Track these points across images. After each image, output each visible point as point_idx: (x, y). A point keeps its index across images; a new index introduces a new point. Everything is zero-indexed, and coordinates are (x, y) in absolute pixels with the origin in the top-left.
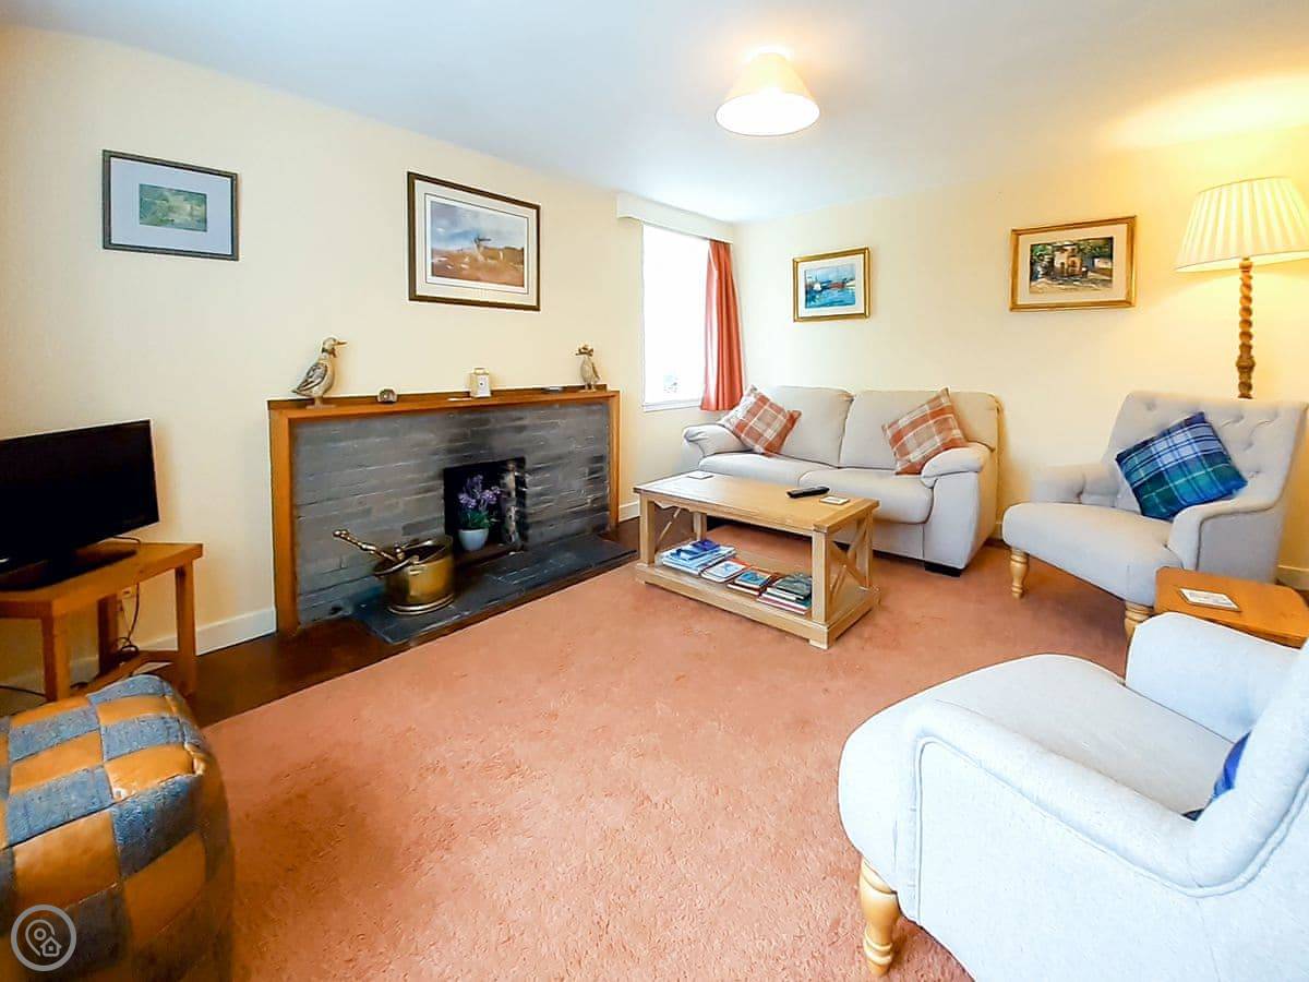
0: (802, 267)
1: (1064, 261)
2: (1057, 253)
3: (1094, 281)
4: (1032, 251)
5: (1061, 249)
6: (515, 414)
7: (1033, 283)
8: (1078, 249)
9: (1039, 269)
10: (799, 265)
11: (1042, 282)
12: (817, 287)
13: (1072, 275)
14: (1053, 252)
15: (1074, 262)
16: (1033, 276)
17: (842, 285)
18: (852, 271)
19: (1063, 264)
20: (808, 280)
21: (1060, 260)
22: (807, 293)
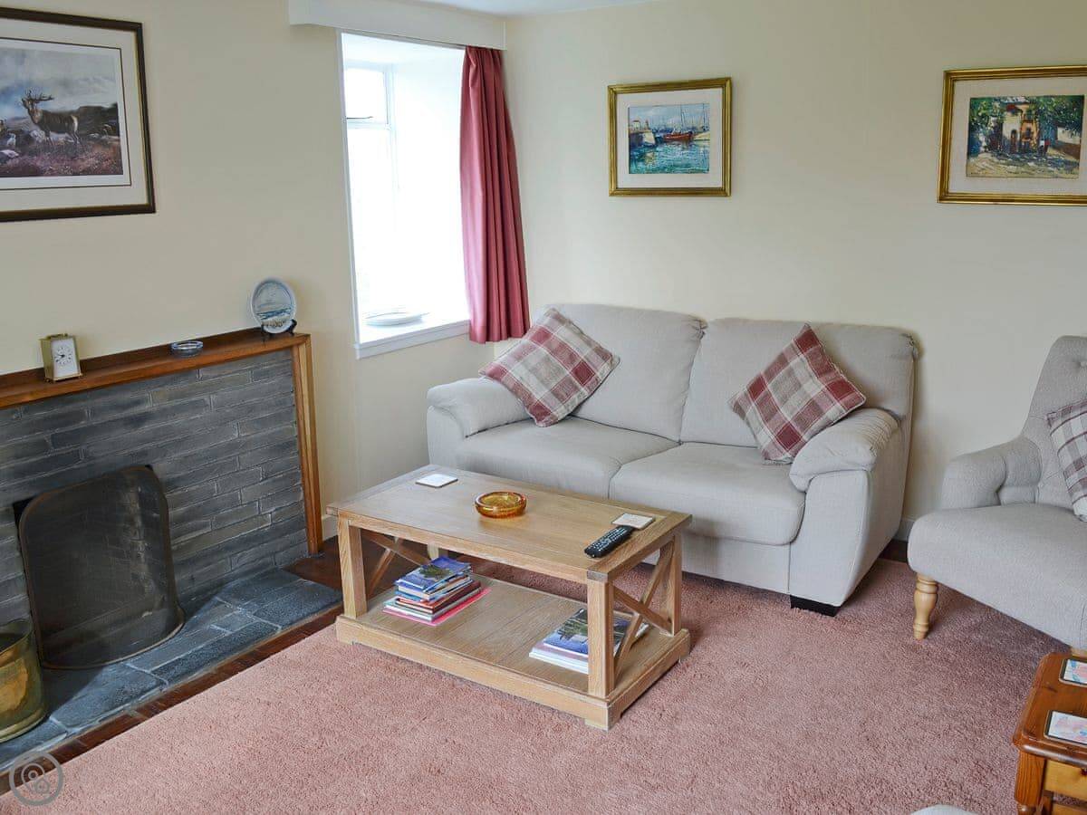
0: (624, 101)
1: (1017, 127)
2: (1008, 115)
3: (1054, 163)
4: (972, 107)
5: (1012, 108)
6: (127, 396)
7: (972, 160)
8: (1036, 110)
9: (982, 138)
10: (619, 96)
11: (985, 158)
12: (649, 138)
13: (1025, 150)
14: (1002, 112)
15: (1029, 130)
16: (972, 150)
17: (687, 138)
18: (705, 115)
19: (1014, 132)
20: (636, 125)
21: (1011, 124)
22: (632, 147)
